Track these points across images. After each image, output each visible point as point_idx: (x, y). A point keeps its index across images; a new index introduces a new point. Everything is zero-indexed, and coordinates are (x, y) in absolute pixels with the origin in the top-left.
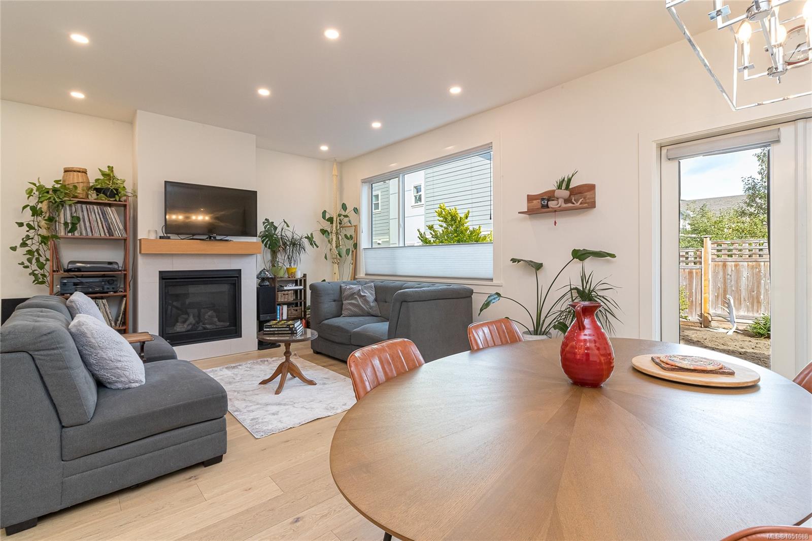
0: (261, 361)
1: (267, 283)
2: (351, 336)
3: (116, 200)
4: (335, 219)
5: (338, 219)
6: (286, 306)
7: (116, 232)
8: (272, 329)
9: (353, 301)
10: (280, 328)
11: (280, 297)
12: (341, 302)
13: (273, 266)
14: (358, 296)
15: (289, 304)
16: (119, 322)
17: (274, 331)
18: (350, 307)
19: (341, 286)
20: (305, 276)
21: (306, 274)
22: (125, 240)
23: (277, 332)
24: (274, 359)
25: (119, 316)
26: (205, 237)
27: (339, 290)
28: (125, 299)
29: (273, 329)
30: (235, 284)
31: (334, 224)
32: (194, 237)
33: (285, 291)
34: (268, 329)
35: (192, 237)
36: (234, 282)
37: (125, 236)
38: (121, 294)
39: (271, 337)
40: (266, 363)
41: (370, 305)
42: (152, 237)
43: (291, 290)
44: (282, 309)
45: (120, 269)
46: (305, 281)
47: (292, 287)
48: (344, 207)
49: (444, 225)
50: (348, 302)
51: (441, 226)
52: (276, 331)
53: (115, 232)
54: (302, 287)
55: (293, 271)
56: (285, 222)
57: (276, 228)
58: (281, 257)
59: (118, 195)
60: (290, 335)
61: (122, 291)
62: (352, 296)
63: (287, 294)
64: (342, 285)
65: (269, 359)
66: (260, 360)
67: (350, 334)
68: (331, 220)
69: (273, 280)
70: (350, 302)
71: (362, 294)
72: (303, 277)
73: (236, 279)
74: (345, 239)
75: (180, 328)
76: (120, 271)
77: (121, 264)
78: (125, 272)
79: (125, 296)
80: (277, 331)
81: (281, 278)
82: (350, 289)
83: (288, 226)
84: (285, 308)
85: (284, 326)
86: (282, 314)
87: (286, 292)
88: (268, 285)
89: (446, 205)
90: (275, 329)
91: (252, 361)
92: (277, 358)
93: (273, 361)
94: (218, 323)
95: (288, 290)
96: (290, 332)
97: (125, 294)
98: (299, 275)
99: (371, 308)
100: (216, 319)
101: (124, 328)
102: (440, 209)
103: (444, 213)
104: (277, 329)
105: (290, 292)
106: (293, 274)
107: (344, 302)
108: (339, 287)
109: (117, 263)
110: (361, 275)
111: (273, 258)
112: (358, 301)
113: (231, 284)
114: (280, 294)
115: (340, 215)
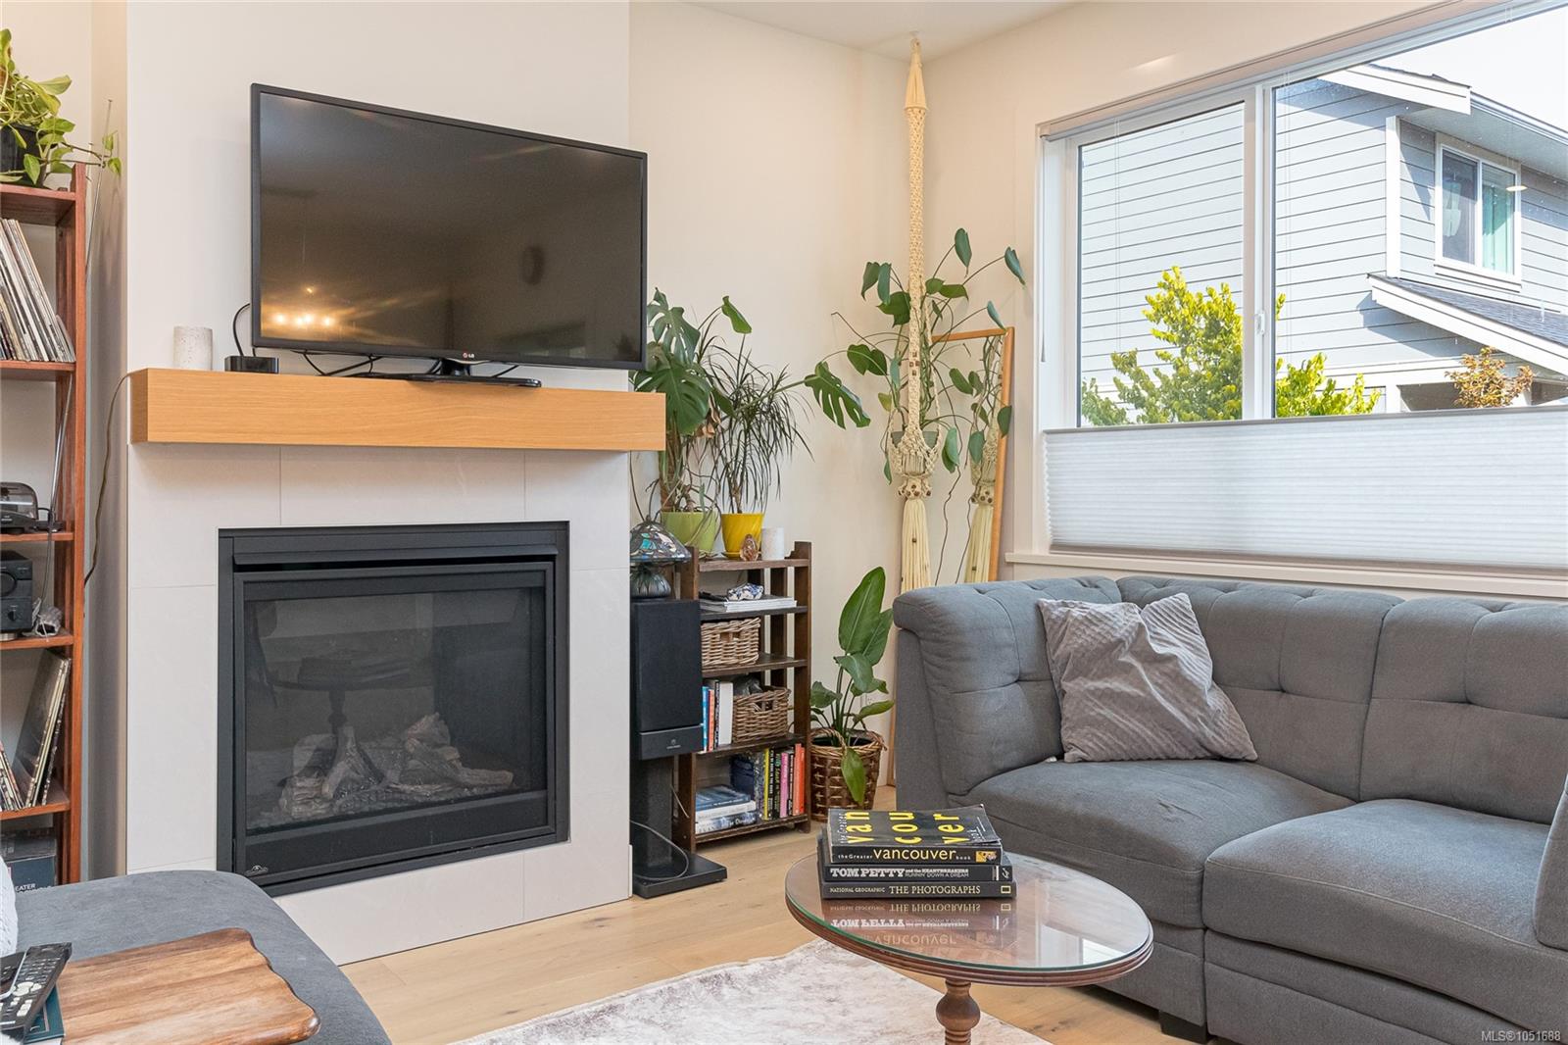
0: (703, 981)
1: (662, 586)
2: (1201, 881)
3: (26, 181)
4: (915, 303)
5: (928, 301)
6: (731, 686)
7: (27, 338)
8: (874, 872)
9: (1117, 685)
10: (920, 864)
11: (707, 648)
12: (1045, 689)
13: (671, 506)
14: (1136, 654)
15: (742, 680)
16: (37, 779)
17: (886, 880)
18: (1106, 712)
19: (1038, 608)
20: (802, 550)
21: (809, 545)
22: (64, 378)
23: (902, 890)
24: (754, 967)
25: (36, 752)
26: (422, 367)
27: (1032, 629)
28: (64, 664)
29: (882, 872)
30: (542, 590)
31: (914, 326)
32: (379, 367)
33: (727, 618)
34: (853, 872)
35: (366, 369)
36: (537, 582)
37: (64, 357)
38: (48, 640)
39: (868, 916)
40: (725, 990)
41: (1202, 706)
42: (194, 360)
43: (751, 615)
44: (716, 704)
45: (43, 516)
46: (803, 574)
47: (745, 601)
48: (962, 245)
49: (1176, 353)
50: (1091, 685)
51: (1164, 357)
52: (896, 880)
53: (20, 336)
54: (789, 602)
55: (753, 529)
56: (728, 309)
57: (692, 335)
58: (701, 469)
59: (36, 153)
60: (976, 907)
61: (50, 629)
62: (1105, 656)
63: (737, 635)
64: (1046, 601)
65: (734, 969)
66: (694, 975)
67: (1194, 874)
68: (899, 308)
69: (679, 569)
70: (1101, 684)
71: (1159, 649)
72: (793, 556)
73: (547, 565)
74: (955, 392)
75: (304, 802)
76: (43, 528)
77: (45, 498)
78: (66, 536)
79: (60, 652)
80: (905, 880)
81: (706, 559)
82: (1091, 620)
83: (741, 325)
84: (726, 691)
85: (942, 855)
86: (716, 723)
87: (733, 627)
88: (663, 596)
89: (1187, 276)
90: (891, 872)
91: (661, 985)
92: (766, 960)
93: (755, 979)
94: (467, 775)
95: (741, 617)
96: (974, 890)
97: (63, 640)
98: (777, 550)
99: (1211, 719)
100: (452, 754)
101: (59, 806)
102: (1165, 294)
103: (1177, 305)
104: (900, 872)
105: (747, 626)
106: (753, 545)
107: (1067, 686)
108: (1031, 615)
109: (27, 491)
110: (1032, 545)
111: (671, 473)
112: (1142, 685)
113: (530, 590)
114: (708, 632)
115: (933, 286)
